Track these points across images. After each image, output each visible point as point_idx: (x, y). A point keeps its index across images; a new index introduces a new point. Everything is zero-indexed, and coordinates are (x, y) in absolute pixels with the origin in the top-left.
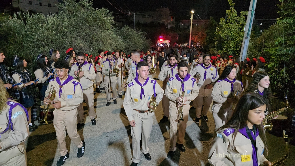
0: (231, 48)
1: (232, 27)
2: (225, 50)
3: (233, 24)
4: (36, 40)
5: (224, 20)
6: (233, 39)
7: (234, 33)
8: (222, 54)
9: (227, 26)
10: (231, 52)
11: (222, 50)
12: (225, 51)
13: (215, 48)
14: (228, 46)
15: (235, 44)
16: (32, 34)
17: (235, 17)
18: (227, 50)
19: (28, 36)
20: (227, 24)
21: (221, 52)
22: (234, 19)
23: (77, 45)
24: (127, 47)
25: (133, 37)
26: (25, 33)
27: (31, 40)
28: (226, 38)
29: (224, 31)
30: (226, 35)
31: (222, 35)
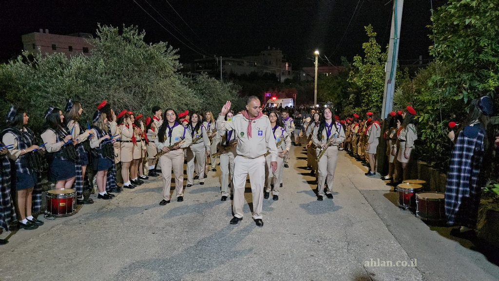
0: (374, 102)
1: (374, 69)
2: (365, 106)
3: (375, 64)
4: (52, 95)
5: (359, 58)
6: (375, 88)
7: (376, 79)
8: (360, 113)
9: (364, 68)
10: (374, 109)
11: (361, 106)
12: (364, 108)
13: (351, 106)
14: (368, 100)
15: (379, 96)
16: (45, 87)
17: (378, 54)
18: (367, 105)
19: (39, 88)
20: (366, 65)
21: (359, 110)
22: (376, 56)
23: (118, 100)
24: (206, 107)
25: (215, 90)
26: (34, 84)
27: (44, 94)
28: (365, 87)
29: (361, 76)
30: (365, 82)
31: (358, 82)
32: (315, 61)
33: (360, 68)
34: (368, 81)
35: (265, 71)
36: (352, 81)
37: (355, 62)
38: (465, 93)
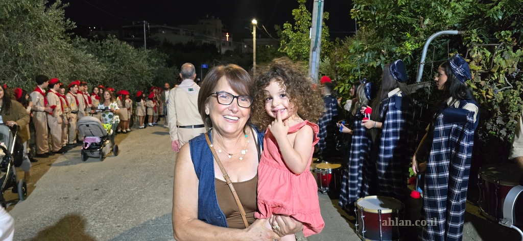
1: (304, 38)
3: (305, 33)
5: (290, 26)
17: (309, 22)
20: (296, 33)
22: (307, 25)
28: (296, 58)
29: (292, 45)
30: (295, 52)
31: (289, 52)
32: (252, 31)
33: (290, 36)
34: (299, 50)
35: (204, 41)
36: (284, 51)
37: (284, 29)
38: (383, 59)
